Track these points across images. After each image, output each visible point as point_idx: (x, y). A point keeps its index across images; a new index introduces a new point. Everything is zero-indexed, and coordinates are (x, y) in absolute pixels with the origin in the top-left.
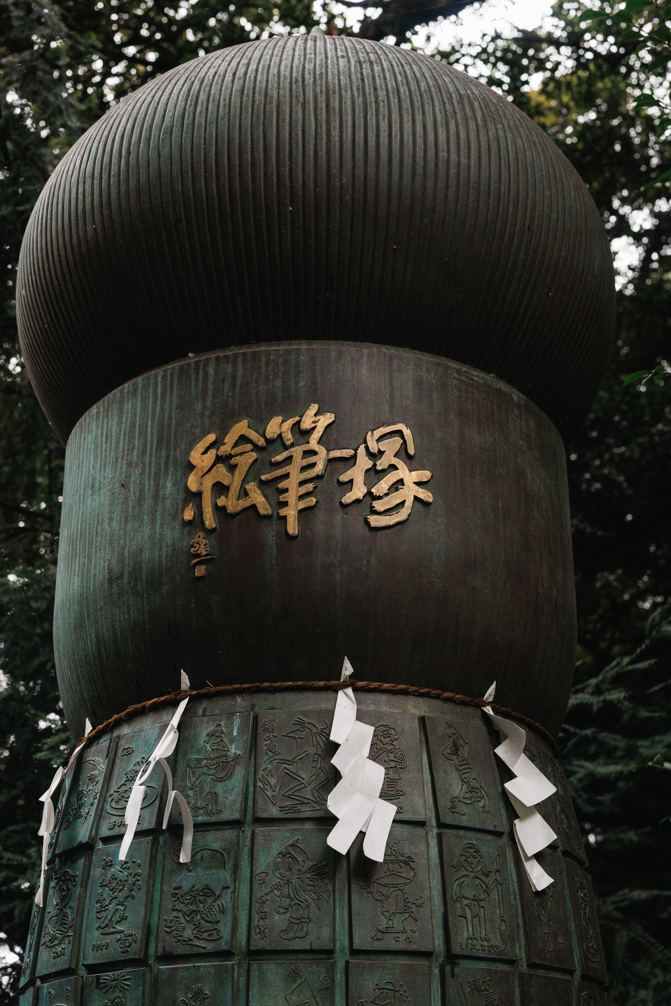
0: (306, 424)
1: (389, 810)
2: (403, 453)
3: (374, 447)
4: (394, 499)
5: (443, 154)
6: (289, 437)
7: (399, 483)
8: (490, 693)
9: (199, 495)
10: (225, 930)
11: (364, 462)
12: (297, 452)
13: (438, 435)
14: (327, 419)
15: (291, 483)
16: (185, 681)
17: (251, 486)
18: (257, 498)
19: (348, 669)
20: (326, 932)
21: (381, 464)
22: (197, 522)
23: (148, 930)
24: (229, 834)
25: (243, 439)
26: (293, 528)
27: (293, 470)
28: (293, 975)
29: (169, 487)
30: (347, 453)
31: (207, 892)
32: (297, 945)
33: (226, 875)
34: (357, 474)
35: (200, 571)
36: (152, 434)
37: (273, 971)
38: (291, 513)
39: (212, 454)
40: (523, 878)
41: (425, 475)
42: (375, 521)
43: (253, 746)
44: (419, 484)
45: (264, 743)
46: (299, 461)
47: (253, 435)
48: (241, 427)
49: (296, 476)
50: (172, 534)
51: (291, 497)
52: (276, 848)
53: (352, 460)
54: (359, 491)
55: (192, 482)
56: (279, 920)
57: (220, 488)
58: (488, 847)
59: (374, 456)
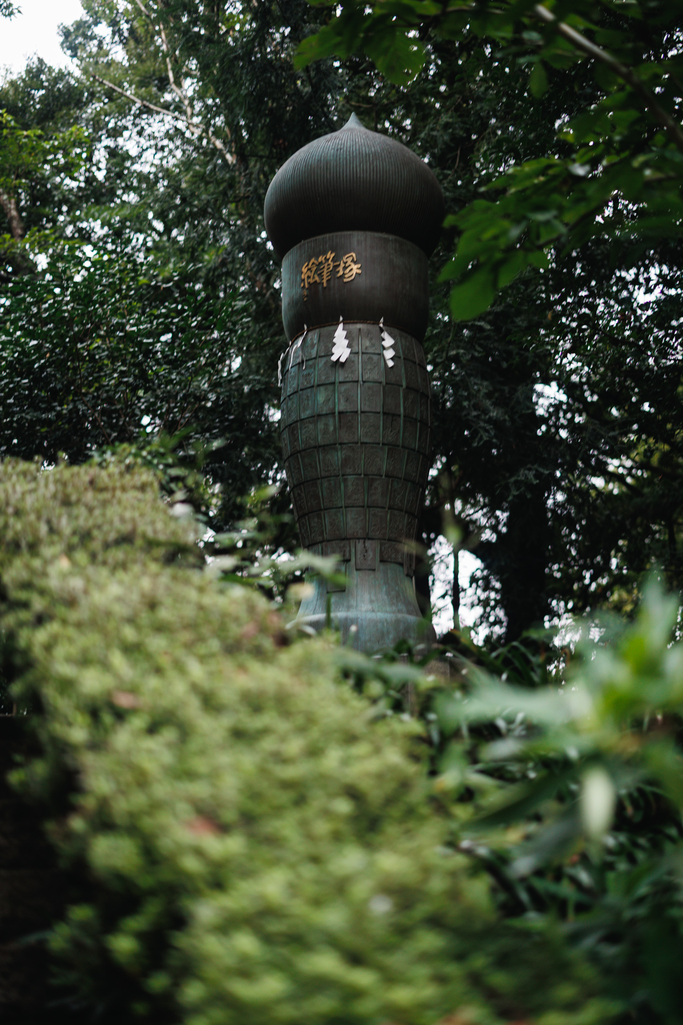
0: (328, 257)
1: (349, 350)
2: (353, 261)
3: (345, 261)
4: (350, 274)
5: (358, 175)
6: (324, 261)
7: (351, 270)
8: (382, 320)
9: (304, 280)
10: (312, 381)
11: (342, 265)
12: (326, 265)
13: (364, 254)
14: (333, 255)
15: (325, 273)
16: (306, 327)
17: (316, 276)
18: (317, 278)
19: (341, 319)
20: (333, 379)
21: (347, 265)
22: (304, 287)
23: (298, 385)
24: (313, 361)
25: (313, 263)
26: (325, 285)
27: (325, 270)
28: (326, 389)
29: (298, 279)
30: (338, 263)
31: (309, 374)
32: (327, 382)
33: (313, 370)
34: (341, 269)
35: (305, 299)
36: (294, 264)
37: (322, 388)
38: (325, 281)
39: (307, 268)
40: (386, 364)
41: (359, 266)
42: (345, 280)
43: (319, 340)
44: (358, 268)
45: (321, 339)
46: (326, 268)
47: (316, 262)
48: (313, 260)
49: (325, 271)
50: (299, 291)
51: (325, 277)
52: (323, 362)
53: (339, 265)
54: (341, 273)
55: (303, 276)
56: (323, 378)
57: (309, 277)
58: (375, 358)
59: (345, 263)
